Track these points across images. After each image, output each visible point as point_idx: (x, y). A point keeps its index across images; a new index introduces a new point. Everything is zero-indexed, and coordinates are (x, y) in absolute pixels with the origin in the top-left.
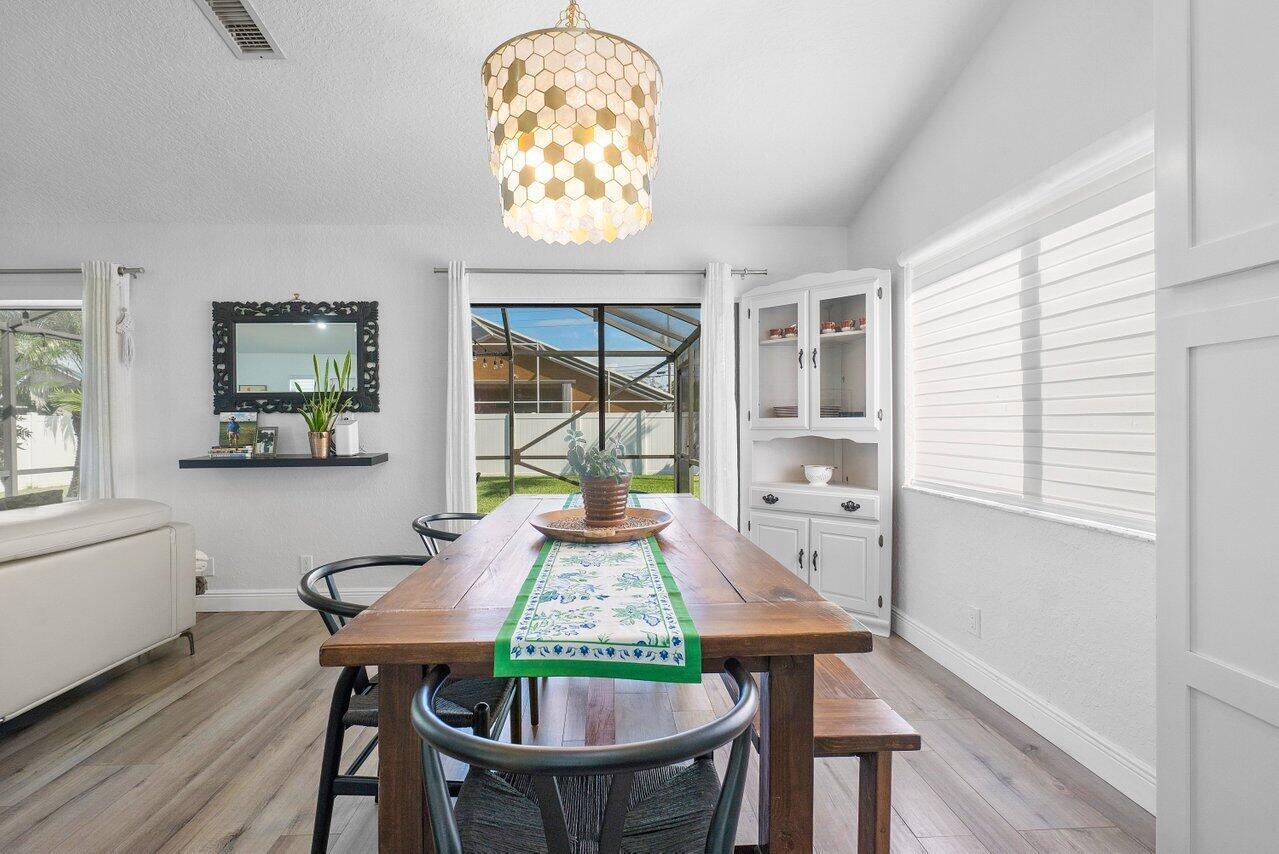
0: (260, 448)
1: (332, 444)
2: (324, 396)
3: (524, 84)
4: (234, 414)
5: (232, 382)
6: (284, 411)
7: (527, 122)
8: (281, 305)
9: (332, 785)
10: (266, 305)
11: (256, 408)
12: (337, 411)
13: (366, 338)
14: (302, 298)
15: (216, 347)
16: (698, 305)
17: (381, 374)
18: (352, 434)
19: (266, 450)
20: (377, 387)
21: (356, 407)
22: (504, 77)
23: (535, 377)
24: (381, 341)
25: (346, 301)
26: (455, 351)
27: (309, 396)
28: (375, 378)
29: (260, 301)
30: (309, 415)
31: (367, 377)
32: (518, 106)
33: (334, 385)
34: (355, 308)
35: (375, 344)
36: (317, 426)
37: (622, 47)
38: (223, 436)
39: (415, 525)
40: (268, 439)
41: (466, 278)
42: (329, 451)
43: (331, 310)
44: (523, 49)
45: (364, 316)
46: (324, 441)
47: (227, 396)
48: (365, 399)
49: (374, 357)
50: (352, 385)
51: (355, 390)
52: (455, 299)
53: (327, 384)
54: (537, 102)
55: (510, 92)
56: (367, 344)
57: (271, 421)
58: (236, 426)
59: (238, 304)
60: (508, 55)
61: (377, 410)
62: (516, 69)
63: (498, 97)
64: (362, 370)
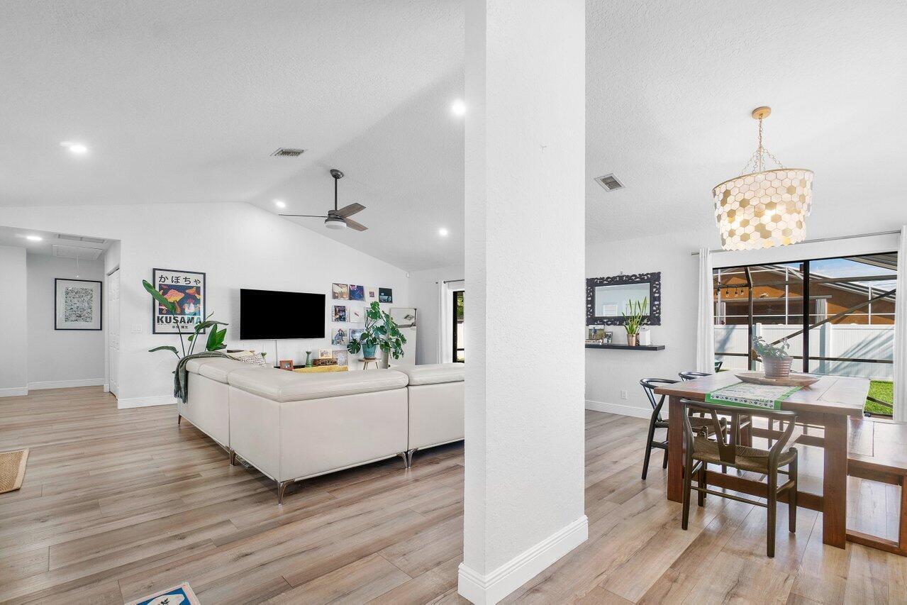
0: (605, 340)
1: (637, 341)
2: (634, 318)
3: (730, 199)
4: (594, 326)
5: (593, 312)
6: (615, 324)
7: (731, 214)
8: (615, 278)
9: (651, 444)
10: (608, 278)
11: (603, 323)
12: (640, 324)
13: (654, 290)
14: (624, 274)
15: (587, 297)
16: (896, 252)
17: (662, 306)
18: (647, 335)
19: (608, 342)
20: (659, 313)
21: (649, 323)
22: (721, 196)
23: (784, 295)
24: (662, 291)
25: (645, 273)
26: (703, 294)
27: (628, 318)
28: (659, 309)
29: (606, 277)
30: (627, 326)
31: (654, 308)
32: (727, 208)
33: (638, 312)
34: (649, 276)
35: (659, 293)
36: (631, 332)
37: (779, 173)
38: (590, 335)
39: (680, 374)
40: (609, 337)
41: (710, 256)
42: (636, 343)
43: (638, 278)
44: (730, 186)
45: (653, 280)
46: (634, 338)
47: (592, 319)
48: (654, 319)
49: (659, 299)
50: (647, 312)
51: (648, 315)
52: (703, 268)
53: (635, 312)
54: (736, 206)
55: (724, 202)
56: (655, 293)
57: (609, 329)
58: (595, 331)
59: (596, 279)
60: (723, 188)
61: (660, 325)
62: (727, 194)
63: (719, 204)
64: (652, 305)
